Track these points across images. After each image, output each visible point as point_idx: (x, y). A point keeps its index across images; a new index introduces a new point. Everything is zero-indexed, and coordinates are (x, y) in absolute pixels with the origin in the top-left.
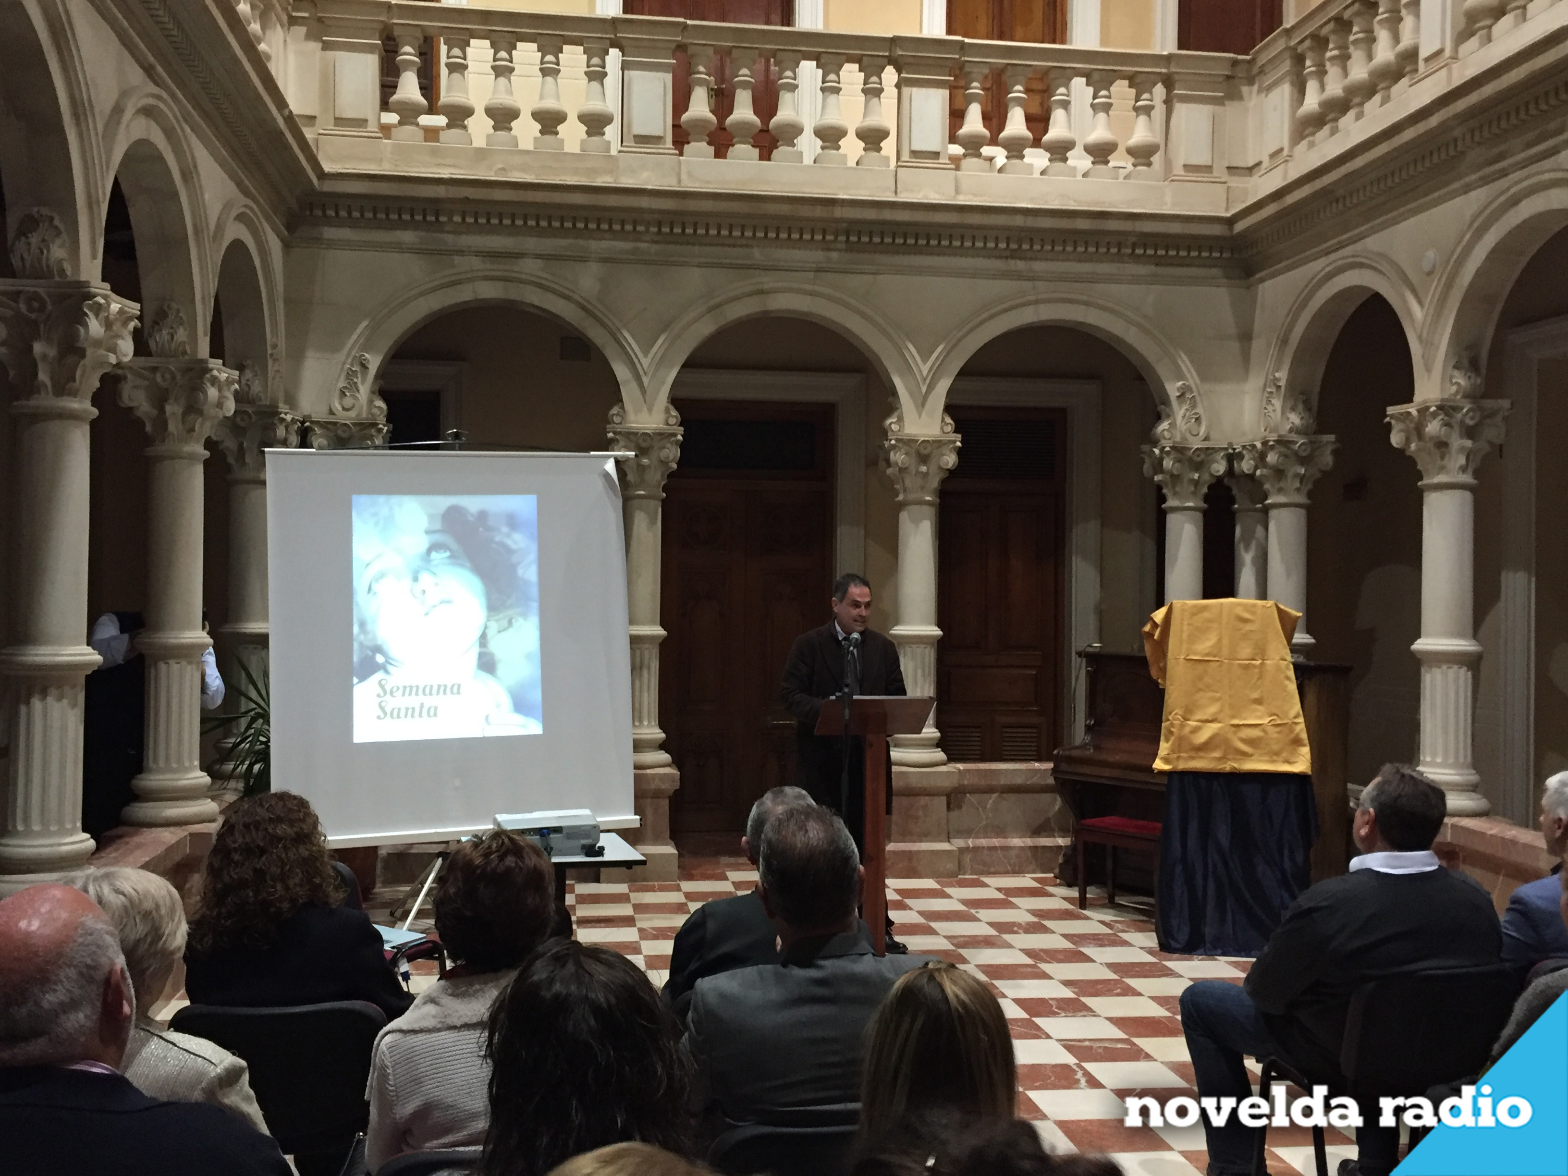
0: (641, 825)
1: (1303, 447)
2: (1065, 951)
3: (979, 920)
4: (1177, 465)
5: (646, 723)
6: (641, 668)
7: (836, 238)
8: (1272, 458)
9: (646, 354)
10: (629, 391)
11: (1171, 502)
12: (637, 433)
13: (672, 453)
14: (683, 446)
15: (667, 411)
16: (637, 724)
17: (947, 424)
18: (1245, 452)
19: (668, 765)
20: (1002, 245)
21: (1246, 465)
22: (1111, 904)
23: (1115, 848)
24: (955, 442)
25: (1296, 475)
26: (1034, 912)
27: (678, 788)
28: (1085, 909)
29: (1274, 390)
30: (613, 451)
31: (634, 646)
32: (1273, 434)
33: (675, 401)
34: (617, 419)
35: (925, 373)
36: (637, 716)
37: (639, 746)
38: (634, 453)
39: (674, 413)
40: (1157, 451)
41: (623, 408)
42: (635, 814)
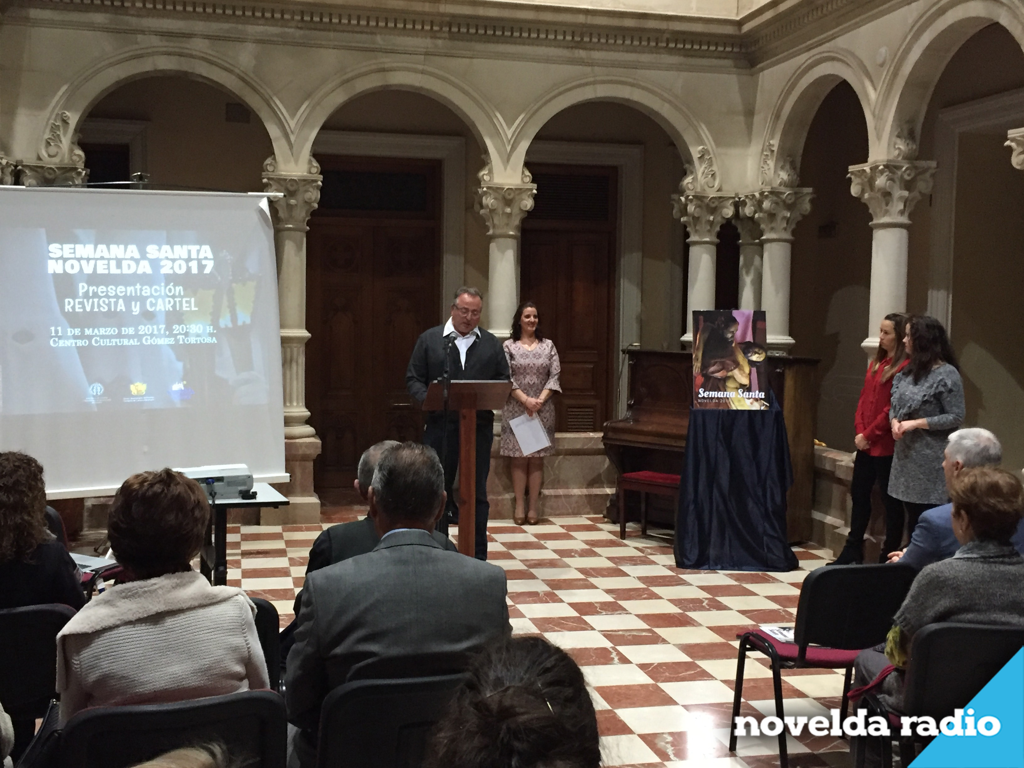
0: (291, 480)
1: (789, 197)
2: (608, 569)
3: (546, 548)
4: (698, 209)
5: (295, 404)
6: (291, 361)
7: (441, 29)
8: (766, 205)
9: (293, 115)
10: (279, 146)
11: (693, 238)
12: (286, 180)
13: (314, 195)
14: (322, 190)
15: (310, 162)
16: (288, 404)
17: (526, 176)
18: (747, 200)
19: (312, 436)
20: (569, 38)
21: (748, 211)
22: (644, 535)
23: (647, 494)
24: (532, 190)
25: (784, 218)
26: (587, 542)
27: (319, 453)
28: (624, 539)
29: (769, 153)
30: (267, 192)
31: (285, 345)
32: (767, 187)
33: (315, 155)
34: (270, 168)
35: (509, 136)
36: (287, 399)
37: (288, 421)
38: (282, 194)
39: (315, 164)
40: (683, 199)
41: (274, 159)
42: (286, 472)
